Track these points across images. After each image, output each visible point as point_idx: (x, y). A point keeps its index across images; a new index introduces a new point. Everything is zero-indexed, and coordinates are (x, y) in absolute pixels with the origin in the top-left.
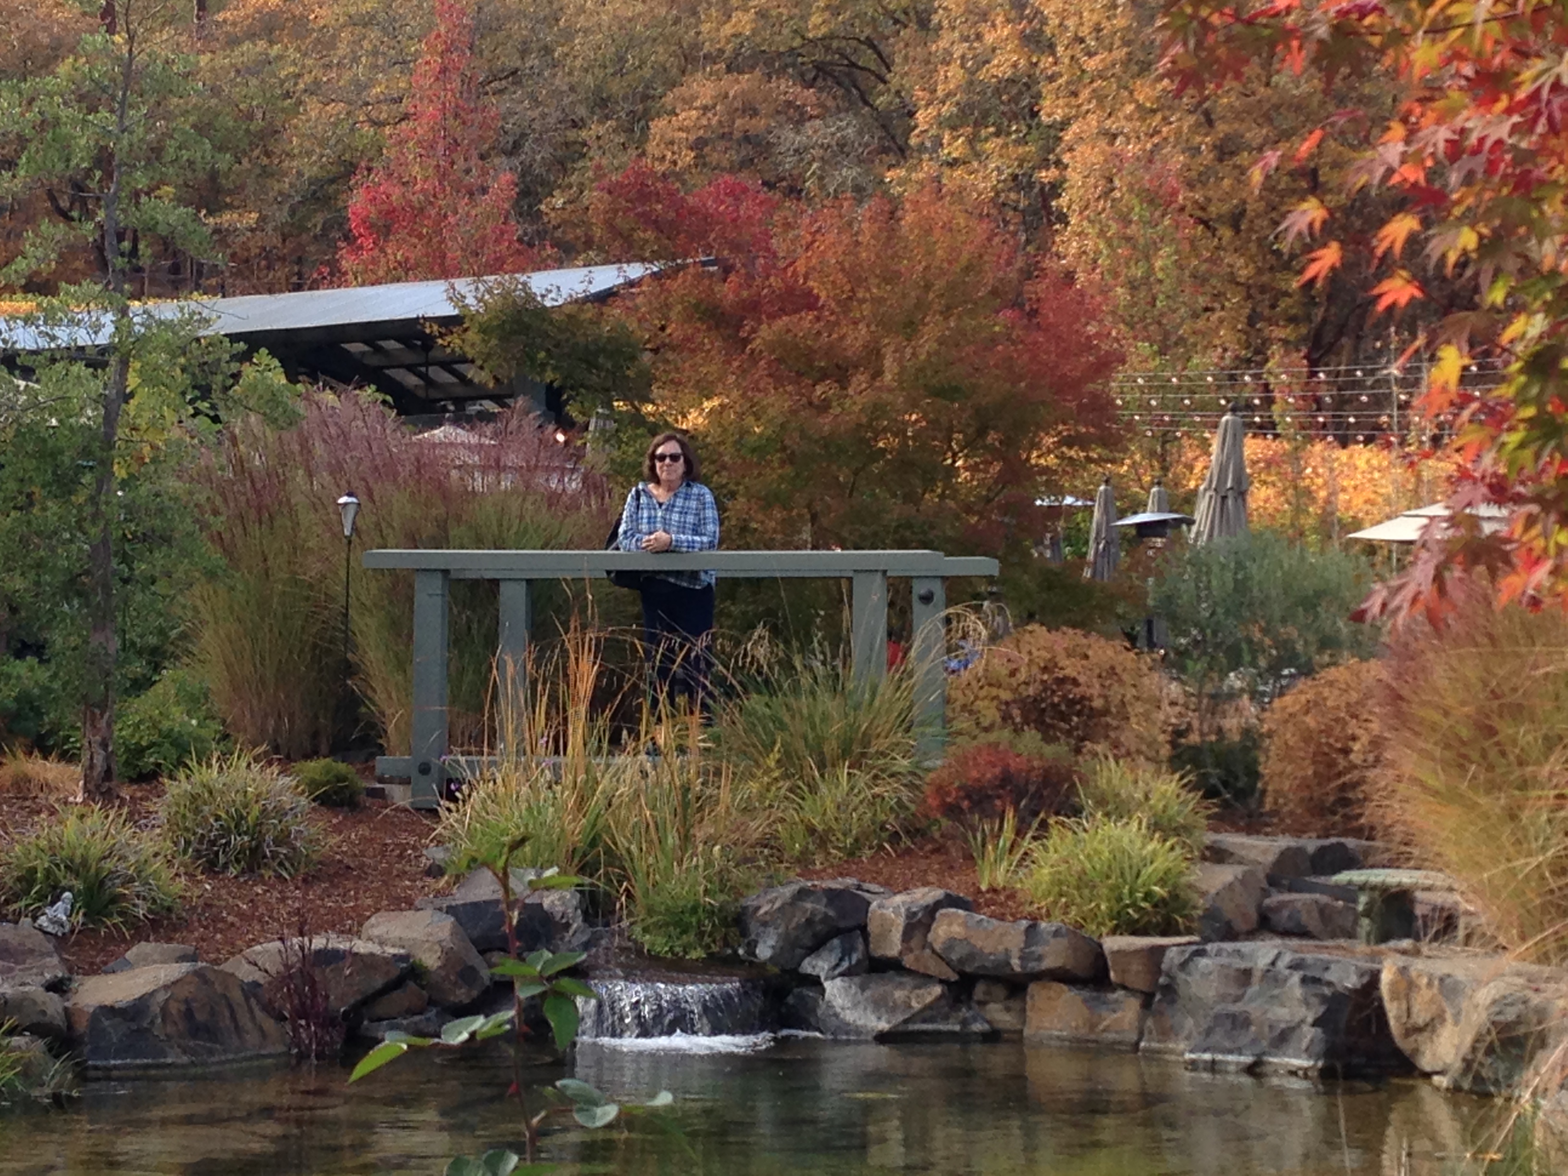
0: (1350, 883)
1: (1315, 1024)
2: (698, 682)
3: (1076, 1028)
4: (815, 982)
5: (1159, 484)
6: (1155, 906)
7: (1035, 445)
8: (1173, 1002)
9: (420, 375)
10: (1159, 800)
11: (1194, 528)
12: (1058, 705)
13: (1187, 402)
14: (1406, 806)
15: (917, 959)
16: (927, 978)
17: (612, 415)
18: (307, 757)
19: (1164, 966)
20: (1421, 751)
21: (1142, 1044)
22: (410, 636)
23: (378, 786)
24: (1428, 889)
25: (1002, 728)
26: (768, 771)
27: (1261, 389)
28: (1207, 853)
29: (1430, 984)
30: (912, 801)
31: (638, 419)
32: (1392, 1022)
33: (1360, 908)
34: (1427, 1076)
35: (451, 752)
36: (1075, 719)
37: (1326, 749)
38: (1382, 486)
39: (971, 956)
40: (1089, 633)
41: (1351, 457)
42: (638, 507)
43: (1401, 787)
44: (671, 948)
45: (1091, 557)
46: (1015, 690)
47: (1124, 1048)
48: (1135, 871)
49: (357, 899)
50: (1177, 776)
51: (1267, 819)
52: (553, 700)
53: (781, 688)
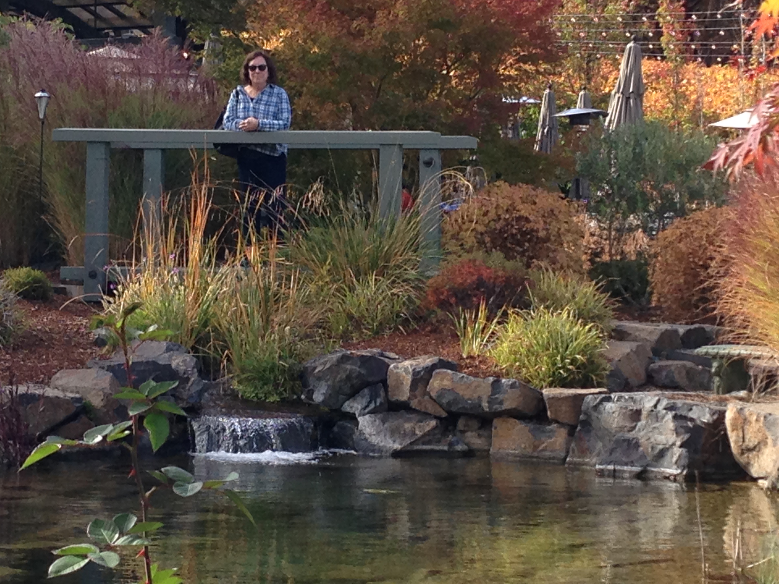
0: (707, 353)
1: (681, 446)
2: (276, 218)
3: (525, 448)
4: (352, 418)
5: (585, 89)
6: (578, 368)
7: (502, 62)
8: (589, 431)
9: (90, 12)
10: (582, 298)
11: (608, 119)
12: (516, 235)
13: (604, 34)
14: (744, 302)
15: (420, 403)
16: (426, 415)
17: (219, 40)
18: (15, 266)
19: (583, 408)
20: (756, 267)
21: (568, 459)
22: (83, 187)
23: (62, 286)
24: (758, 358)
25: (478, 249)
26: (322, 278)
27: (654, 26)
28: (613, 334)
29: (757, 420)
30: (417, 298)
31: (238, 42)
32: (732, 445)
33: (713, 370)
34: (755, 480)
35: (111, 263)
36: (527, 244)
37: (693, 266)
38: (734, 92)
39: (456, 401)
40: (537, 187)
41: (713, 73)
42: (237, 101)
43: (741, 290)
44: (257, 394)
45: (539, 136)
46: (487, 225)
47: (556, 461)
48: (565, 345)
49: (47, 361)
50: (594, 283)
51: (652, 312)
52: (180, 230)
53: (331, 221)
